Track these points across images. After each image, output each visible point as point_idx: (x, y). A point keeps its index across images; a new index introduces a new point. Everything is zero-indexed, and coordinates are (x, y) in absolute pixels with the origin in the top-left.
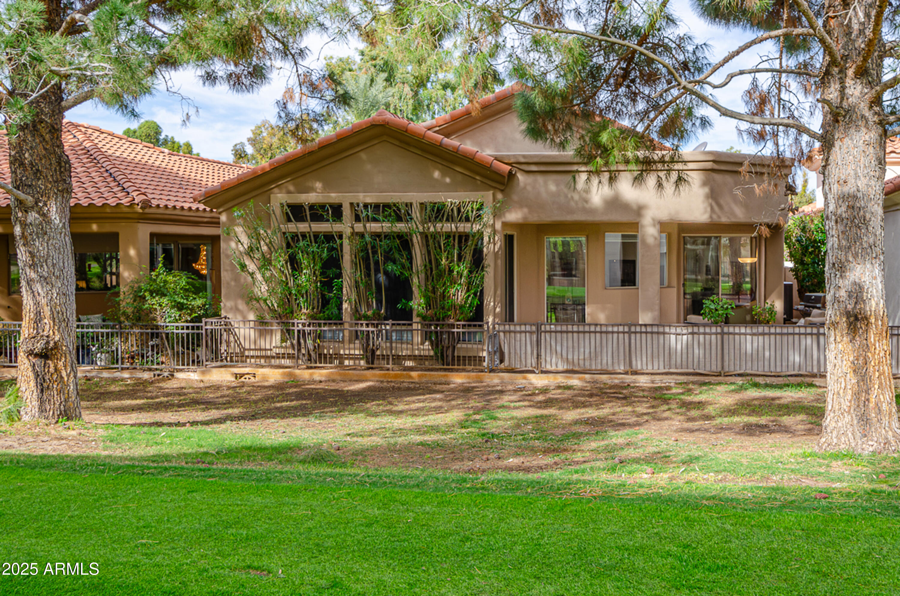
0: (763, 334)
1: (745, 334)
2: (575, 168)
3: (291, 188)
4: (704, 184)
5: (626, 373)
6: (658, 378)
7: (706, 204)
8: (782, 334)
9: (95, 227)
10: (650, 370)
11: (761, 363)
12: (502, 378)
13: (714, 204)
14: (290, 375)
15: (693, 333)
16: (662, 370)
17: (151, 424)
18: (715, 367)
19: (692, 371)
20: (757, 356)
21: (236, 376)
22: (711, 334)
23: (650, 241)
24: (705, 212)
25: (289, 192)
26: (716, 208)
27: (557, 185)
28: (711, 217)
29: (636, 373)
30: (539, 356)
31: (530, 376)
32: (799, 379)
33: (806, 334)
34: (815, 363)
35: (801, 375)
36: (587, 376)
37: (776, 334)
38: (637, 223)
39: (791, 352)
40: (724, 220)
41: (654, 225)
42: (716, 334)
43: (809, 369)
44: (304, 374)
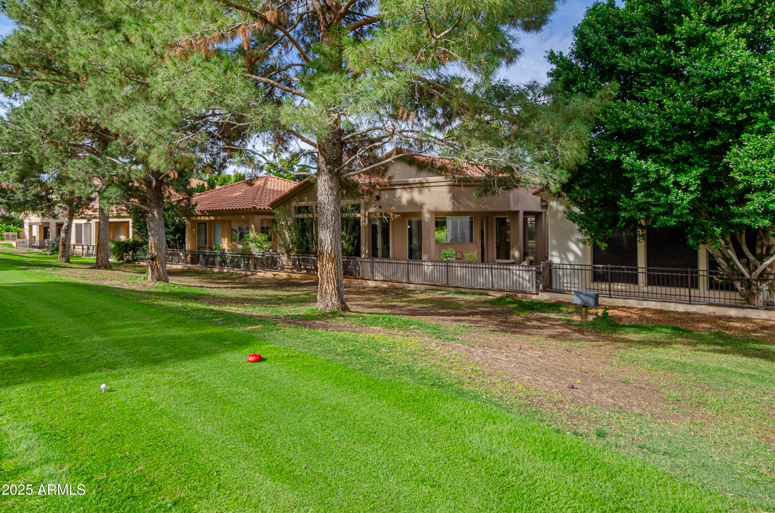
0: (466, 267)
1: (457, 267)
2: (396, 187)
3: (298, 200)
4: (450, 192)
5: (406, 283)
6: (418, 286)
7: (451, 202)
8: (474, 267)
9: (219, 218)
10: (416, 282)
11: (465, 282)
12: (358, 282)
13: (455, 202)
14: (289, 275)
15: (434, 265)
16: (421, 283)
17: (201, 287)
18: (444, 282)
19: (433, 283)
20: (463, 278)
21: (275, 275)
22: (442, 266)
23: (427, 220)
24: (450, 206)
25: (297, 202)
26: (456, 204)
27: (389, 195)
28: (453, 208)
29: (410, 283)
30: (372, 273)
31: (368, 281)
32: (481, 291)
33: (486, 268)
34: (491, 283)
35: (484, 289)
36: (390, 283)
37: (471, 267)
38: (421, 212)
39: (479, 277)
40: (462, 209)
41: (428, 213)
42: (444, 266)
43: (487, 286)
44: (293, 275)
